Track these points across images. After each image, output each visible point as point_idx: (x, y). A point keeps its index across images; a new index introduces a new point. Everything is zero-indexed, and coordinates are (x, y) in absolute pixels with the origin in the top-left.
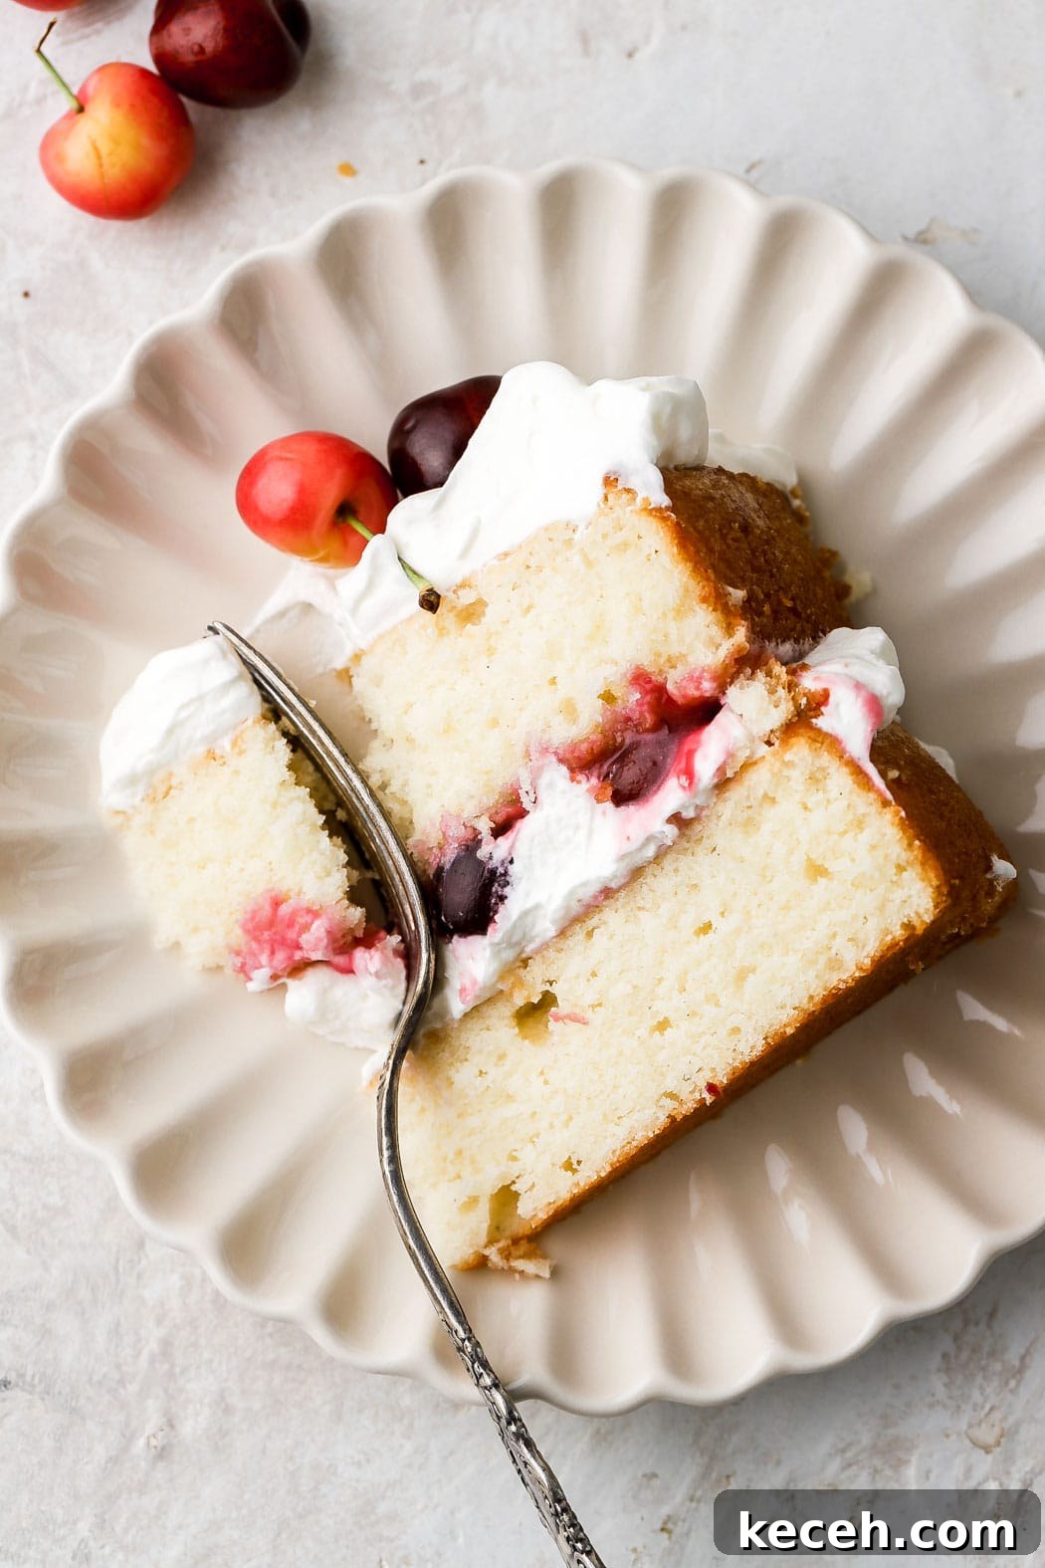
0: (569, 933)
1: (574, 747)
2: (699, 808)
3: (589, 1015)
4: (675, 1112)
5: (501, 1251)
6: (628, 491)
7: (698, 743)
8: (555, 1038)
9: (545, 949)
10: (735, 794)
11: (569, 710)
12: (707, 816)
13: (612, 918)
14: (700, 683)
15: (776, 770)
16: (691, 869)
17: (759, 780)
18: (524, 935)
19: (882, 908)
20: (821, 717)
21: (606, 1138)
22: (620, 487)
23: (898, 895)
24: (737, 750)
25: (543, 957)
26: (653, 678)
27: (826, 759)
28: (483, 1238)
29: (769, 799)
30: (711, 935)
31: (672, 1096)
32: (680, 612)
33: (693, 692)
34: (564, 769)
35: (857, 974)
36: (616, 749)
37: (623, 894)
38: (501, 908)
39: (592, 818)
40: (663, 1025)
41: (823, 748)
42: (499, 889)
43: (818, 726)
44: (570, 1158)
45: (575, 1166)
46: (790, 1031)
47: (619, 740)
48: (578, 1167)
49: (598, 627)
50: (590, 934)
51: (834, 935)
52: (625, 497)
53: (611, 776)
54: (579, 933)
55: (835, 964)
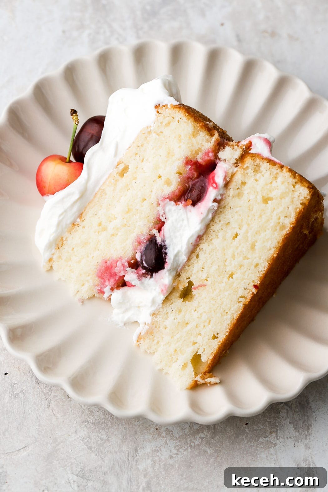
0: (190, 258)
1: (173, 193)
2: (222, 195)
3: (206, 282)
4: (245, 302)
5: (201, 377)
6: (164, 106)
7: (214, 174)
8: (196, 296)
9: (184, 267)
10: (232, 186)
11: (168, 183)
12: (225, 197)
13: (204, 246)
14: (209, 155)
15: (242, 173)
16: (225, 218)
17: (238, 178)
18: (177, 264)
19: (292, 202)
20: (251, 150)
21: (224, 321)
22: (161, 106)
23: (297, 194)
24: (228, 171)
25: (184, 270)
26: (192, 160)
27: (258, 161)
28: (194, 376)
29: (243, 183)
30: (238, 237)
31: (242, 297)
32: (194, 135)
33: (207, 158)
34: (173, 203)
35: (291, 226)
36: (188, 189)
37: (205, 236)
38: (167, 257)
39: (187, 215)
40: (231, 276)
41: (256, 158)
42: (165, 250)
43: (252, 153)
44: (214, 334)
45: (217, 336)
46: (275, 255)
47: (187, 186)
48: (218, 336)
49: (169, 153)
50: (197, 257)
51: (279, 218)
52: (164, 108)
53: (189, 197)
54: (194, 256)
55: (283, 227)
